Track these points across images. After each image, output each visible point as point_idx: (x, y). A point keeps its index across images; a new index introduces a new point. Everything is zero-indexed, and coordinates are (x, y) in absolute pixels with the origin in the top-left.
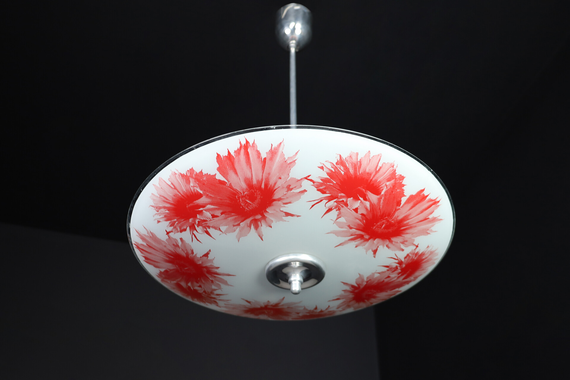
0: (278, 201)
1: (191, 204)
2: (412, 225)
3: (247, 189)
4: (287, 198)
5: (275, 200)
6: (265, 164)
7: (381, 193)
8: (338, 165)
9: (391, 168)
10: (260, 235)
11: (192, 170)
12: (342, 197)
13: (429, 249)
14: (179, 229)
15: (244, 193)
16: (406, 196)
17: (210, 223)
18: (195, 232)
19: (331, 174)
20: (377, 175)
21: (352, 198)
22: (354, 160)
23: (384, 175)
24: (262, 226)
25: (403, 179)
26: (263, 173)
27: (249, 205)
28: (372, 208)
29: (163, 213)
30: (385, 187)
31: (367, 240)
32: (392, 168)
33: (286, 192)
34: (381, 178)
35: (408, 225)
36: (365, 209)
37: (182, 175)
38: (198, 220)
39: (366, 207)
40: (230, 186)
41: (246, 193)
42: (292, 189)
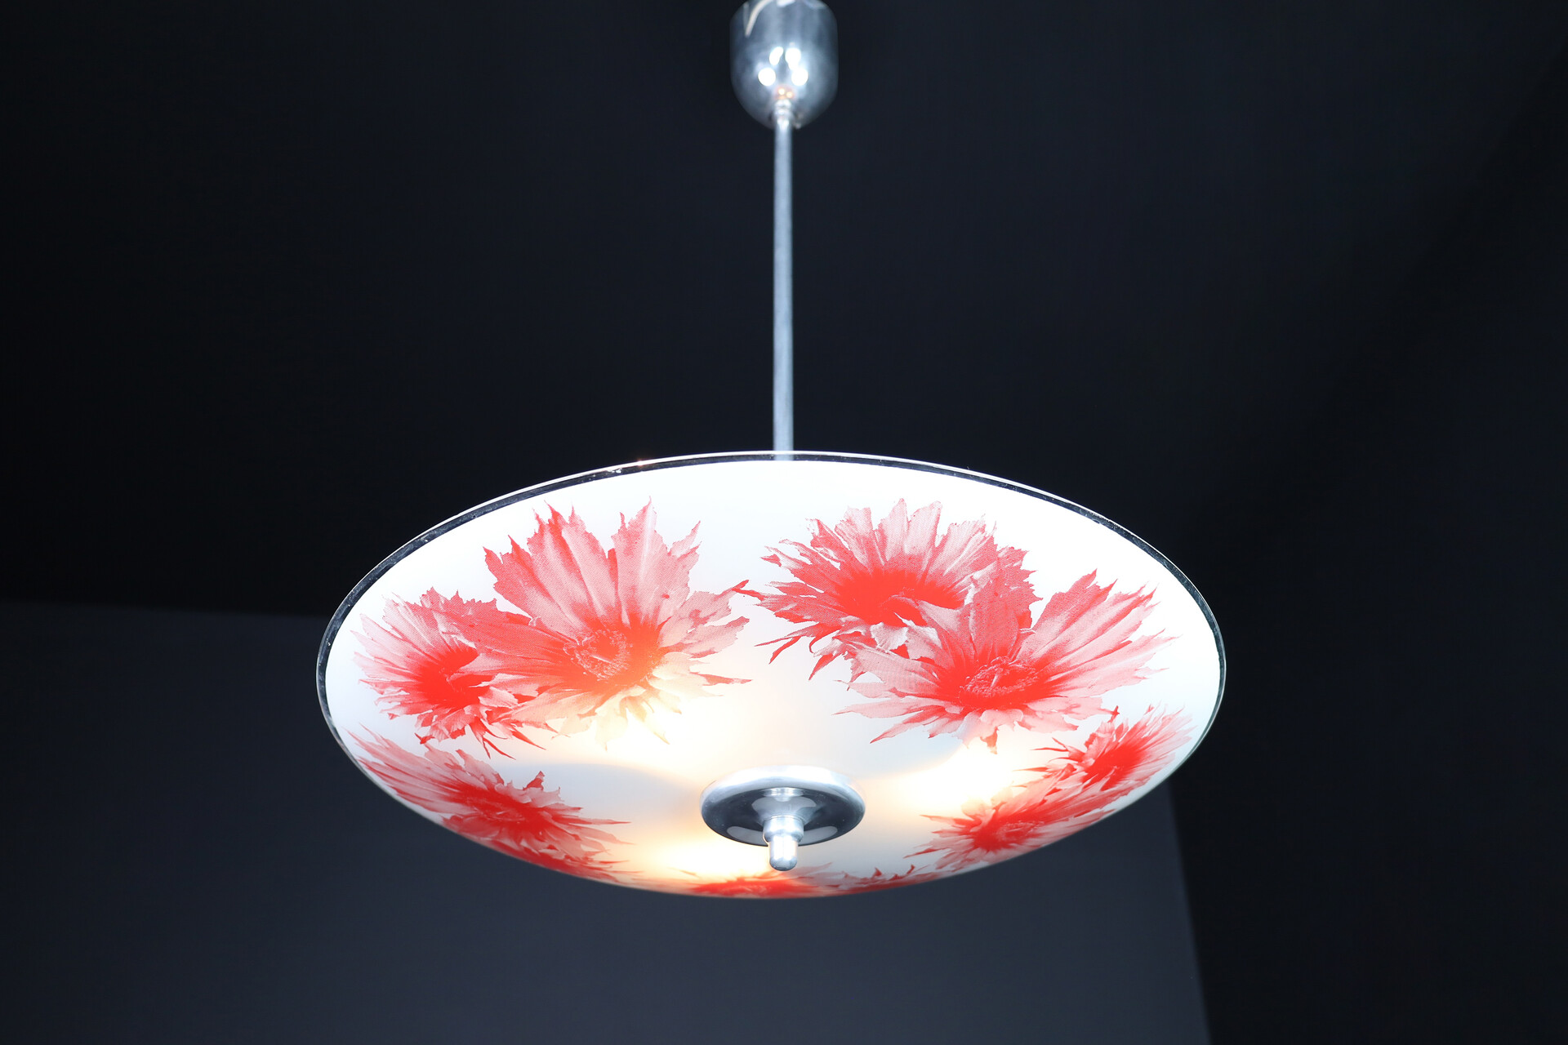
0: (676, 652)
1: (456, 675)
2: (1083, 666)
3: (585, 630)
4: (700, 641)
5: (667, 650)
6: (616, 566)
7: (963, 601)
8: (818, 546)
9: (977, 535)
10: (657, 732)
11: (432, 595)
12: (850, 624)
13: (1155, 714)
14: (447, 732)
15: (580, 639)
16: (1041, 599)
17: (517, 715)
18: (487, 736)
19: (801, 571)
20: (941, 559)
21: (881, 624)
22: (862, 528)
23: (962, 556)
24: (653, 712)
25: (1022, 558)
26: (616, 588)
27: (602, 667)
28: (948, 641)
29: (396, 696)
30: (972, 585)
31: (959, 717)
32: (980, 533)
33: (692, 627)
34: (953, 565)
35: (1071, 669)
36: (928, 647)
37: (414, 608)
38: (486, 709)
39: (927, 641)
40: (541, 626)
41: (586, 639)
42: (705, 620)
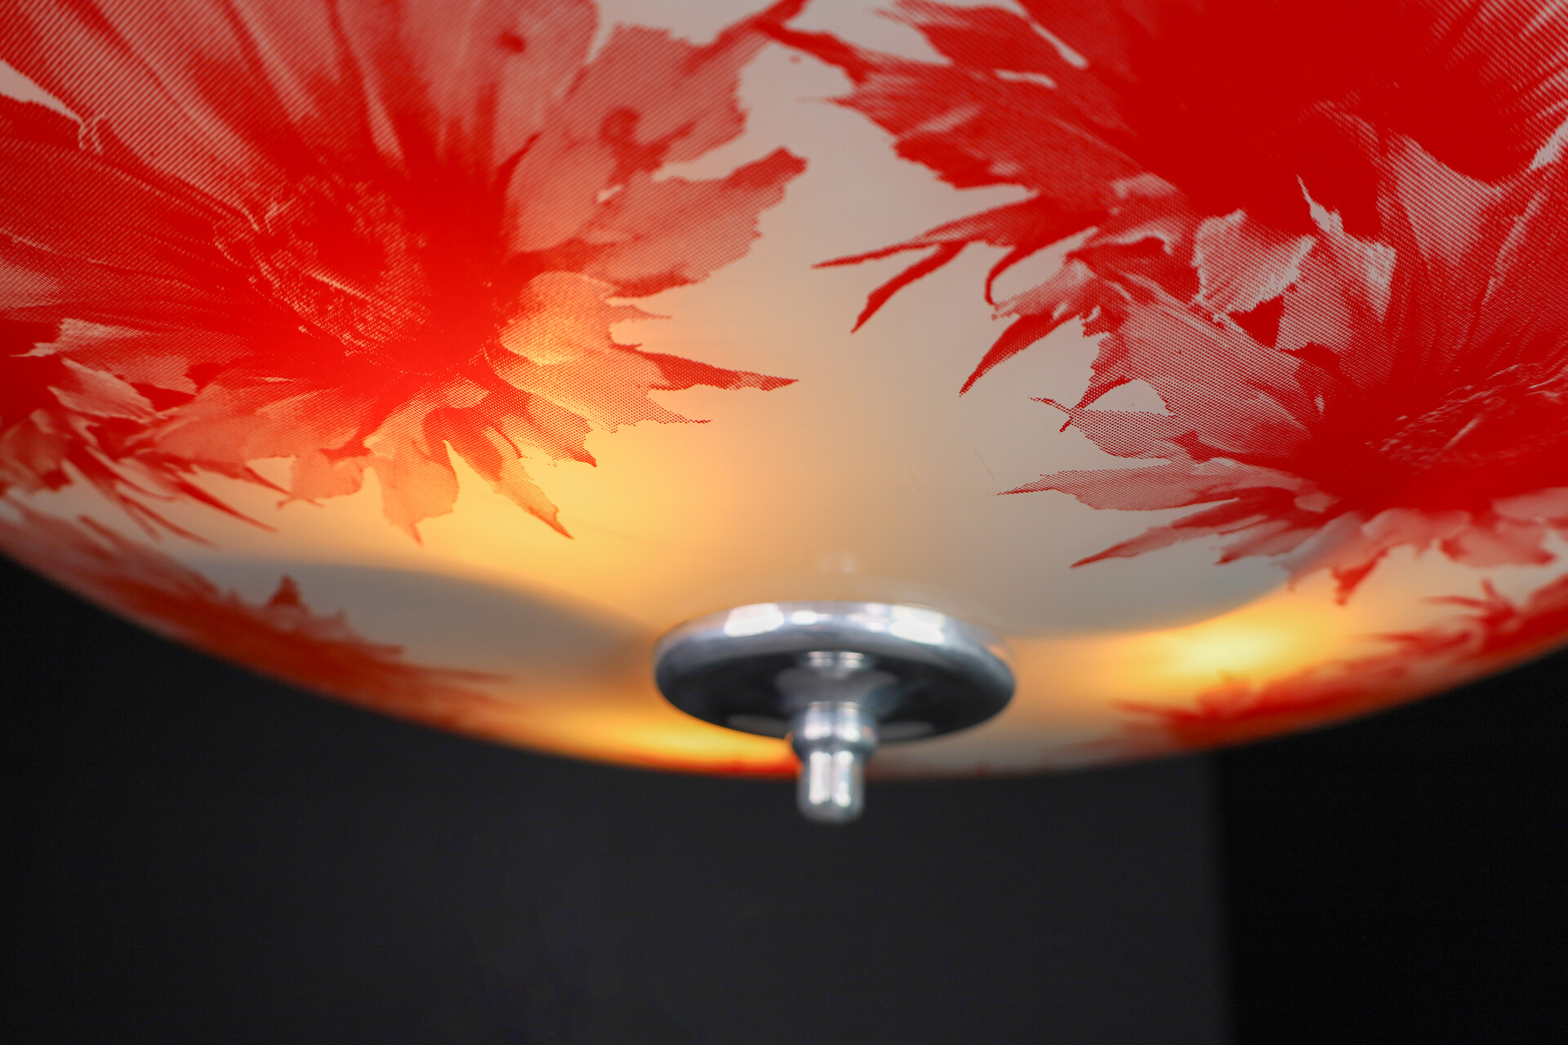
0: (569, 269)
3: (262, 174)
4: (638, 238)
5: (535, 263)
7: (1532, 155)
10: (536, 507)
12: (1142, 208)
17: (168, 441)
21: (1237, 217)
24: (520, 456)
27: (348, 310)
28: (1414, 296)
31: (1316, 521)
33: (611, 177)
36: (1344, 313)
38: (84, 420)
39: (1353, 291)
40: (118, 155)
41: (274, 210)
42: (654, 155)
